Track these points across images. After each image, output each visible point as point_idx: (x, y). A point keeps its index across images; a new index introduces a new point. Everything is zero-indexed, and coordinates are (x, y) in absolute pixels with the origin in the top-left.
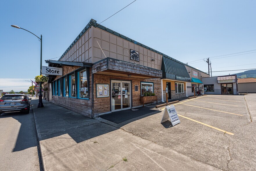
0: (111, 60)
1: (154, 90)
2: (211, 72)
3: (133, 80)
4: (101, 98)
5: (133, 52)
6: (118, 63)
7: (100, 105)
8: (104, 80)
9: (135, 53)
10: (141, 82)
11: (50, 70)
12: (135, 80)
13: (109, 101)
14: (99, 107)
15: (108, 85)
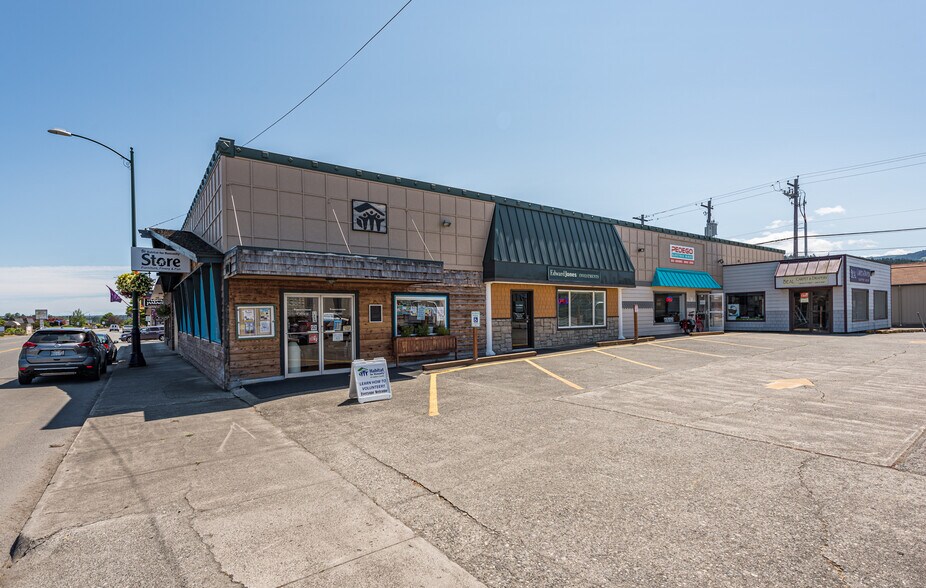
0: (245, 251)
1: (451, 318)
2: (806, 237)
3: (363, 288)
4: (250, 339)
5: (360, 209)
6: (269, 257)
7: (249, 358)
8: (260, 293)
9: (368, 211)
10: (394, 294)
11: (153, 258)
12: (369, 289)
13: (276, 347)
14: (246, 363)
15: (272, 307)
